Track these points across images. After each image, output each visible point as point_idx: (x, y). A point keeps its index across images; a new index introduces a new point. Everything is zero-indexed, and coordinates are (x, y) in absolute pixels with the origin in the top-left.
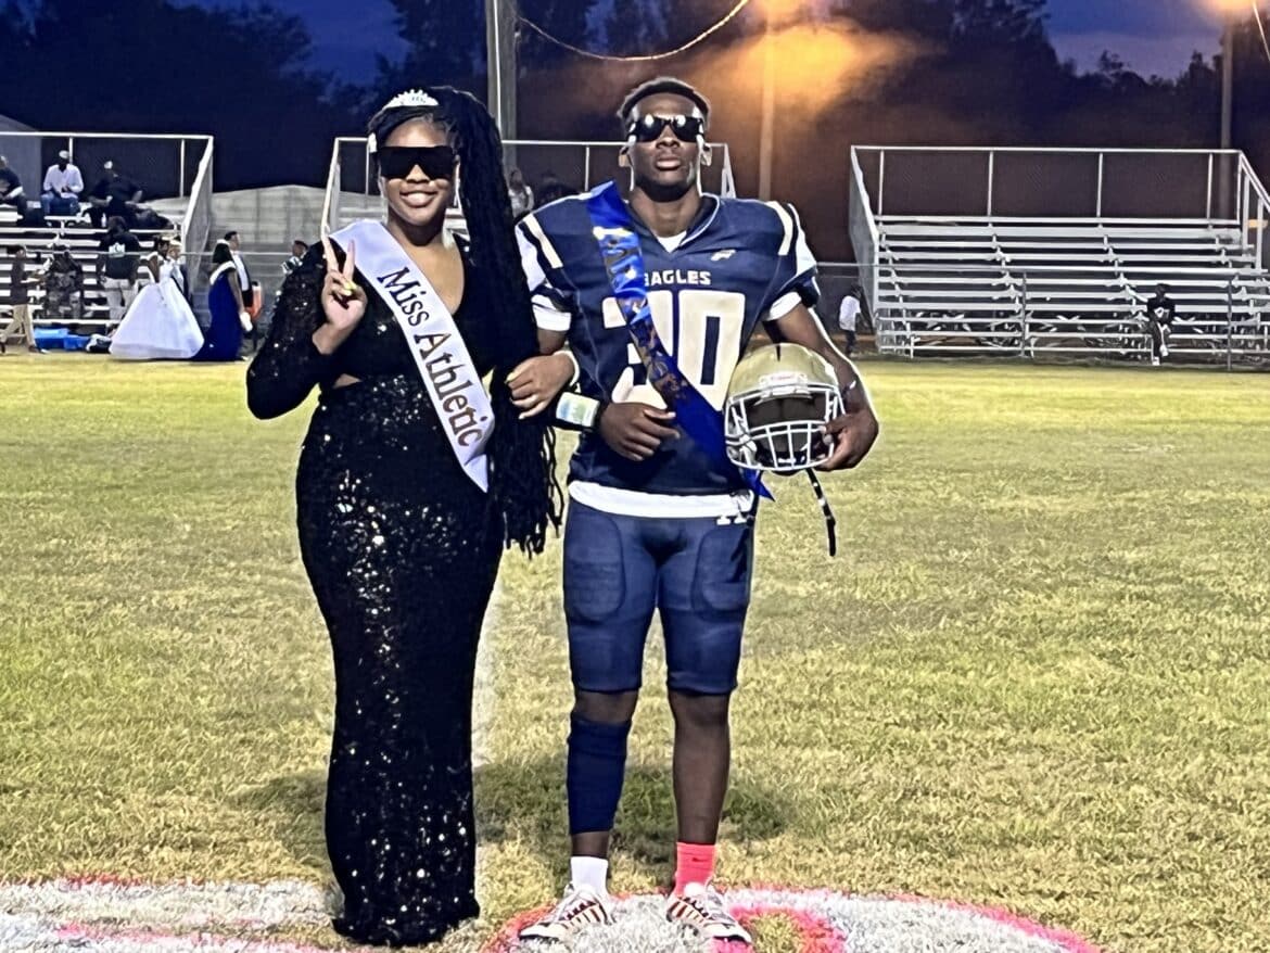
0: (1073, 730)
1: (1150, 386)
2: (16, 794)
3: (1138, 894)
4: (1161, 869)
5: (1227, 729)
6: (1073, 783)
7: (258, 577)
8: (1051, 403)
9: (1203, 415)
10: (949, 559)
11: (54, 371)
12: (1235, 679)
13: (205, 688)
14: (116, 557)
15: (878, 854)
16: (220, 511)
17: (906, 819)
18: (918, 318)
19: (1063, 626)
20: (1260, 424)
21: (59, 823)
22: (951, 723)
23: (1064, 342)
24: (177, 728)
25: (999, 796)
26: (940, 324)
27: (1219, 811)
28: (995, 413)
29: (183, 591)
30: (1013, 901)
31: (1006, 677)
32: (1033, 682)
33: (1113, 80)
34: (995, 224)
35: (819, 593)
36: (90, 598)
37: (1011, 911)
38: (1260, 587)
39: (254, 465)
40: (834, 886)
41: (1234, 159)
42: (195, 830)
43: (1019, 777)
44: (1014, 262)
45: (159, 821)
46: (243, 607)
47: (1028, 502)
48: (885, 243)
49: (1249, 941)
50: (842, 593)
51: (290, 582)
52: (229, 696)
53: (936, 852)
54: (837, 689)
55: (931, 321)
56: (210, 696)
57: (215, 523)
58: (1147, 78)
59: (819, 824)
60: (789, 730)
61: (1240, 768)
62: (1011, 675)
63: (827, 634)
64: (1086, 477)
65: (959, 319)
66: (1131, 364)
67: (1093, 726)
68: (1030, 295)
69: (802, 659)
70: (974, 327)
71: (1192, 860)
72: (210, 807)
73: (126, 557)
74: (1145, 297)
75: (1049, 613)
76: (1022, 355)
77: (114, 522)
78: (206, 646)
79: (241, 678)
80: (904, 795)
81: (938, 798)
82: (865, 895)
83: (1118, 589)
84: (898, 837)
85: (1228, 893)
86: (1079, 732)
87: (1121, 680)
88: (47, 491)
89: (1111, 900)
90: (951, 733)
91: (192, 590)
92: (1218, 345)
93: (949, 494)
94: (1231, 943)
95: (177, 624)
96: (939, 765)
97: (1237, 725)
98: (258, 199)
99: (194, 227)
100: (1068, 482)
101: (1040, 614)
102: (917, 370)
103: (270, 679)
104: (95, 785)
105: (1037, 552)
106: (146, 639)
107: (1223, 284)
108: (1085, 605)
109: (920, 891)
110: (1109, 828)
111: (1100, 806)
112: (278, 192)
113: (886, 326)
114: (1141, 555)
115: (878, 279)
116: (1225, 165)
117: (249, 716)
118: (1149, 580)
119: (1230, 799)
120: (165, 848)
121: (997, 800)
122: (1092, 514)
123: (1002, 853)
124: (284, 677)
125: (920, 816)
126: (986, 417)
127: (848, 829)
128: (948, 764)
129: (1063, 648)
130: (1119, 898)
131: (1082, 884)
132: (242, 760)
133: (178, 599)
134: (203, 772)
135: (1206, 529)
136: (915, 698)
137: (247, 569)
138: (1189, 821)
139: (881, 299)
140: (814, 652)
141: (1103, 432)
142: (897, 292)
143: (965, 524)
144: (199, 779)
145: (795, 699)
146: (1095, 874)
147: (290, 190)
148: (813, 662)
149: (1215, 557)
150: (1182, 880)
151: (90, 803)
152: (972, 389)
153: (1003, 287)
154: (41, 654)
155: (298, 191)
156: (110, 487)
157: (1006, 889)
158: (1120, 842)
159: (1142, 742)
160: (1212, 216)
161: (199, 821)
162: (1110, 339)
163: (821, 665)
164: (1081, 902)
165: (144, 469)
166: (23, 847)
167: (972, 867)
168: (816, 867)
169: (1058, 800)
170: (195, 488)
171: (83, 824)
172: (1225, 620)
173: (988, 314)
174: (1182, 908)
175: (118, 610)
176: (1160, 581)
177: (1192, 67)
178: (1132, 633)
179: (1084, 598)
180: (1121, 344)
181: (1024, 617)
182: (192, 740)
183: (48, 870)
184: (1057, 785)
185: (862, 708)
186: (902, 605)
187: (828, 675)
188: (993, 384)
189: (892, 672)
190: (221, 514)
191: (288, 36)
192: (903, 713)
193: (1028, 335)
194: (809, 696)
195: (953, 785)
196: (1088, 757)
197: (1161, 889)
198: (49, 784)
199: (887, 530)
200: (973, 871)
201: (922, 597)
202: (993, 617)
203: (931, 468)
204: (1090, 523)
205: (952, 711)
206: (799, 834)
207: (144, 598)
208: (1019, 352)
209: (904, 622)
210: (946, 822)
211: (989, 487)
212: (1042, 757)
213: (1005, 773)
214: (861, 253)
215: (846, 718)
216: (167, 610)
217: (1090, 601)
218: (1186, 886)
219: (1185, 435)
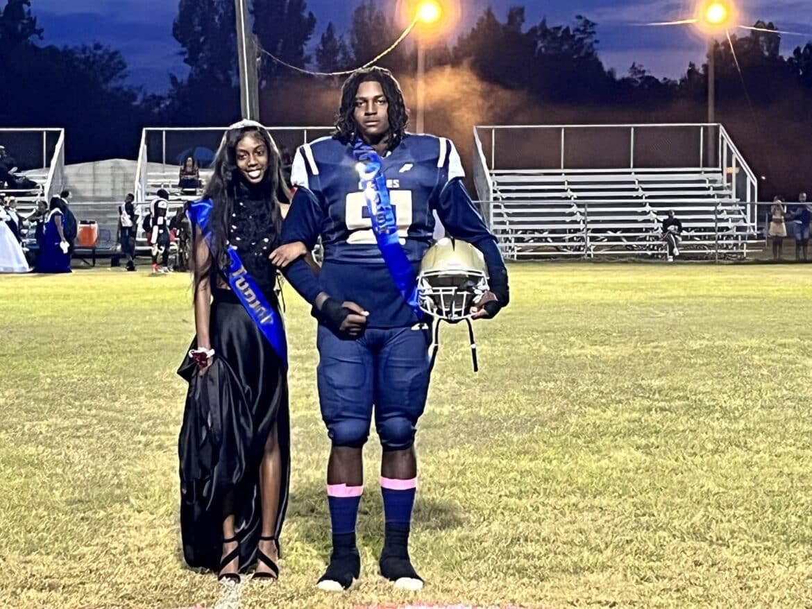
0: (620, 496)
1: (666, 274)
3: (662, 602)
4: (677, 586)
5: (718, 493)
6: (621, 530)
7: (94, 412)
8: (605, 286)
9: (701, 293)
10: (539, 388)
12: (723, 461)
13: (58, 484)
15: (495, 581)
16: (68, 369)
17: (513, 557)
18: (519, 235)
19: (613, 429)
20: (736, 297)
22: (542, 494)
23: (612, 248)
24: (40, 511)
25: (572, 540)
26: (533, 238)
27: (714, 546)
29: (45, 422)
31: (577, 463)
32: (594, 466)
33: (639, 81)
34: (566, 174)
35: (457, 413)
38: (738, 402)
39: (92, 339)
40: (467, 602)
41: (717, 129)
42: (51, 577)
43: (586, 528)
44: (579, 198)
45: (27, 572)
46: (84, 431)
47: (590, 350)
50: (472, 412)
51: (115, 414)
52: (74, 488)
53: (532, 578)
54: (468, 474)
55: (527, 236)
56: (61, 491)
57: (66, 377)
58: (661, 80)
59: (456, 562)
61: (727, 517)
62: (580, 462)
63: (461, 439)
64: (626, 334)
65: (545, 234)
66: (655, 261)
67: (633, 493)
68: (590, 218)
69: (446, 455)
70: (554, 239)
71: (697, 579)
72: (61, 562)
74: (662, 218)
75: (603, 422)
76: (586, 257)
78: (59, 457)
79: (82, 477)
80: (512, 541)
81: (533, 543)
83: (648, 404)
84: (508, 568)
85: (720, 600)
86: (623, 498)
87: (650, 463)
89: (646, 606)
90: (542, 500)
91: (51, 421)
92: (710, 247)
93: (540, 346)
95: (41, 443)
96: (534, 522)
97: (725, 490)
98: (94, 168)
99: (54, 186)
100: (616, 337)
101: (598, 422)
102: (519, 267)
103: (101, 477)
105: (596, 382)
106: (20, 454)
107: (712, 208)
108: (627, 415)
109: (523, 604)
110: (644, 560)
111: (637, 545)
112: (108, 163)
114: (663, 382)
115: (493, 211)
116: (711, 134)
117: (87, 502)
118: (667, 398)
119: (721, 539)
120: (31, 590)
121: (572, 543)
122: (631, 357)
123: (574, 578)
124: (111, 476)
125: (522, 555)
126: (563, 297)
127: (475, 565)
128: (539, 521)
129: (613, 444)
130: (651, 605)
131: (627, 596)
132: (82, 531)
133: (42, 427)
134: (56, 540)
135: (703, 365)
136: (518, 478)
137: (86, 406)
138: (695, 554)
139: (496, 223)
140: (453, 450)
141: (638, 304)
142: (505, 218)
143: (550, 365)
144: (54, 545)
145: (441, 481)
146: (635, 590)
147: (115, 162)
148: (453, 456)
149: (710, 382)
150: (691, 591)
152: (554, 280)
153: (572, 214)
155: (118, 163)
157: (577, 601)
158: (651, 568)
159: (665, 503)
160: (704, 166)
161: (54, 572)
162: (641, 245)
163: (458, 459)
165: (20, 343)
167: (556, 587)
168: (456, 590)
169: (611, 542)
170: (54, 355)
172: (716, 423)
173: (564, 231)
175: (2, 435)
176: (673, 399)
177: (689, 72)
178: (657, 432)
179: (627, 411)
180: (648, 248)
181: (588, 424)
182: (50, 519)
184: (610, 533)
185: (485, 486)
186: (510, 419)
187: (462, 465)
188: (568, 276)
189: (504, 462)
190: (71, 372)
191: (112, 64)
192: (511, 488)
193: (589, 244)
194: (451, 479)
195: (542, 534)
196: (630, 513)
197: (678, 598)
199: (500, 371)
200: (556, 590)
201: (523, 413)
202: (568, 425)
203: (528, 330)
204: (630, 363)
205: (543, 486)
206: (445, 569)
207: (19, 427)
208: (583, 255)
209: (511, 429)
210: (539, 559)
211: (564, 342)
212: (600, 515)
213: (576, 526)
214: (482, 194)
215: (475, 493)
216: (34, 434)
217: (630, 413)
218: (694, 596)
219: (689, 305)
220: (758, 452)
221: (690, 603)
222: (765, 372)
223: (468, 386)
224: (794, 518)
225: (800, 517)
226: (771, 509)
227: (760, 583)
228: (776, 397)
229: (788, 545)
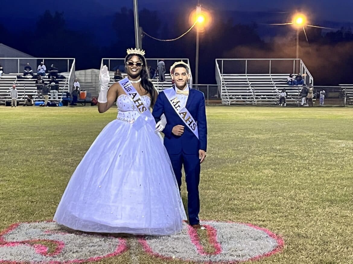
0: (266, 185)
2: (35, 203)
3: (280, 220)
4: (285, 215)
5: (299, 184)
6: (266, 196)
8: (260, 114)
9: (293, 117)
10: (238, 149)
11: (40, 111)
12: (301, 174)
14: (55, 151)
15: (224, 213)
17: (230, 205)
18: (231, 96)
19: (263, 163)
20: (305, 119)
21: (44, 209)
22: (239, 184)
23: (263, 101)
26: (236, 98)
27: (298, 202)
28: (248, 117)
29: (71, 158)
30: (253, 222)
31: (251, 174)
32: (257, 175)
34: (248, 76)
35: (210, 157)
36: (50, 160)
37: (253, 224)
38: (306, 154)
39: (85, 130)
40: (214, 219)
41: (299, 61)
43: (254, 196)
44: (252, 84)
47: (255, 136)
48: (223, 80)
49: (305, 230)
50: (215, 156)
53: (236, 212)
54: (214, 177)
55: (233, 97)
57: (77, 143)
59: (211, 206)
60: (204, 186)
61: (302, 193)
63: (212, 165)
64: (268, 130)
65: (240, 96)
66: (277, 106)
67: (270, 184)
68: (255, 91)
69: (207, 171)
70: (243, 98)
71: (292, 213)
73: (58, 151)
75: (260, 160)
76: (254, 104)
77: (55, 143)
80: (229, 200)
81: (237, 200)
82: (221, 221)
83: (275, 154)
84: (228, 209)
85: (300, 220)
87: (276, 174)
88: (40, 137)
89: (275, 222)
90: (239, 186)
91: (72, 158)
92: (296, 101)
93: (239, 134)
94: (301, 230)
95: (69, 165)
96: (237, 193)
97: (301, 184)
98: (85, 72)
99: (71, 78)
100: (264, 132)
101: (258, 160)
102: (231, 108)
104: (53, 200)
105: (258, 147)
106: (62, 169)
107: (297, 88)
109: (233, 220)
110: (274, 206)
111: (272, 201)
112: (90, 70)
113: (224, 98)
114: (280, 147)
115: (222, 88)
116: (297, 62)
118: (282, 153)
119: (300, 200)
121: (250, 200)
122: (269, 139)
123: (251, 212)
125: (233, 204)
126: (246, 118)
127: (217, 207)
129: (264, 168)
130: (276, 221)
131: (268, 218)
133: (70, 160)
135: (294, 141)
136: (231, 179)
138: (291, 204)
139: (223, 92)
141: (272, 121)
142: (226, 91)
143: (242, 141)
145: (205, 179)
146: (271, 216)
147: (92, 70)
148: (209, 172)
149: (296, 147)
151: (51, 204)
152: (243, 112)
153: (249, 89)
154: (39, 172)
155: (94, 70)
156: (54, 136)
157: (252, 220)
158: (276, 209)
159: (281, 188)
160: (295, 73)
162: (273, 100)
163: (211, 172)
164: (268, 222)
165: (61, 132)
166: (36, 214)
167: (244, 215)
168: (211, 216)
169: (263, 200)
170: (73, 135)
171: (50, 209)
172: (299, 161)
173: (246, 95)
174: (290, 223)
175: (56, 163)
176: (284, 153)
178: (278, 164)
179: (268, 157)
180: (275, 101)
181: (255, 161)
183: (42, 219)
184: (263, 197)
185: (220, 182)
186: (228, 159)
187: (212, 174)
188: (248, 111)
189: (226, 173)
190: (79, 141)
192: (229, 182)
193: (255, 100)
194: (208, 179)
195: (240, 197)
196: (269, 191)
197: (285, 219)
198: (42, 200)
199: (225, 143)
200: (244, 216)
201: (232, 157)
202: (248, 161)
203: (234, 129)
204: (269, 140)
205: (240, 182)
206: (207, 209)
207: (62, 160)
208: (253, 104)
209: (229, 162)
210: (239, 206)
211: (247, 133)
212: (259, 191)
213: (251, 195)
214: (218, 82)
215: (217, 183)
216: (67, 162)
217: (269, 157)
218: (291, 218)
219: (290, 121)
220: (313, 171)
221: (289, 221)
222: (315, 144)
223: (214, 148)
224: (325, 193)
225: (327, 193)
226: (317, 190)
227: (313, 214)
228: (319, 152)
229: (323, 202)
